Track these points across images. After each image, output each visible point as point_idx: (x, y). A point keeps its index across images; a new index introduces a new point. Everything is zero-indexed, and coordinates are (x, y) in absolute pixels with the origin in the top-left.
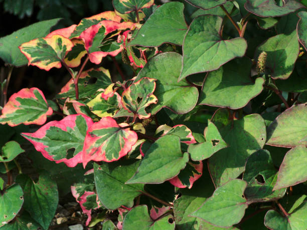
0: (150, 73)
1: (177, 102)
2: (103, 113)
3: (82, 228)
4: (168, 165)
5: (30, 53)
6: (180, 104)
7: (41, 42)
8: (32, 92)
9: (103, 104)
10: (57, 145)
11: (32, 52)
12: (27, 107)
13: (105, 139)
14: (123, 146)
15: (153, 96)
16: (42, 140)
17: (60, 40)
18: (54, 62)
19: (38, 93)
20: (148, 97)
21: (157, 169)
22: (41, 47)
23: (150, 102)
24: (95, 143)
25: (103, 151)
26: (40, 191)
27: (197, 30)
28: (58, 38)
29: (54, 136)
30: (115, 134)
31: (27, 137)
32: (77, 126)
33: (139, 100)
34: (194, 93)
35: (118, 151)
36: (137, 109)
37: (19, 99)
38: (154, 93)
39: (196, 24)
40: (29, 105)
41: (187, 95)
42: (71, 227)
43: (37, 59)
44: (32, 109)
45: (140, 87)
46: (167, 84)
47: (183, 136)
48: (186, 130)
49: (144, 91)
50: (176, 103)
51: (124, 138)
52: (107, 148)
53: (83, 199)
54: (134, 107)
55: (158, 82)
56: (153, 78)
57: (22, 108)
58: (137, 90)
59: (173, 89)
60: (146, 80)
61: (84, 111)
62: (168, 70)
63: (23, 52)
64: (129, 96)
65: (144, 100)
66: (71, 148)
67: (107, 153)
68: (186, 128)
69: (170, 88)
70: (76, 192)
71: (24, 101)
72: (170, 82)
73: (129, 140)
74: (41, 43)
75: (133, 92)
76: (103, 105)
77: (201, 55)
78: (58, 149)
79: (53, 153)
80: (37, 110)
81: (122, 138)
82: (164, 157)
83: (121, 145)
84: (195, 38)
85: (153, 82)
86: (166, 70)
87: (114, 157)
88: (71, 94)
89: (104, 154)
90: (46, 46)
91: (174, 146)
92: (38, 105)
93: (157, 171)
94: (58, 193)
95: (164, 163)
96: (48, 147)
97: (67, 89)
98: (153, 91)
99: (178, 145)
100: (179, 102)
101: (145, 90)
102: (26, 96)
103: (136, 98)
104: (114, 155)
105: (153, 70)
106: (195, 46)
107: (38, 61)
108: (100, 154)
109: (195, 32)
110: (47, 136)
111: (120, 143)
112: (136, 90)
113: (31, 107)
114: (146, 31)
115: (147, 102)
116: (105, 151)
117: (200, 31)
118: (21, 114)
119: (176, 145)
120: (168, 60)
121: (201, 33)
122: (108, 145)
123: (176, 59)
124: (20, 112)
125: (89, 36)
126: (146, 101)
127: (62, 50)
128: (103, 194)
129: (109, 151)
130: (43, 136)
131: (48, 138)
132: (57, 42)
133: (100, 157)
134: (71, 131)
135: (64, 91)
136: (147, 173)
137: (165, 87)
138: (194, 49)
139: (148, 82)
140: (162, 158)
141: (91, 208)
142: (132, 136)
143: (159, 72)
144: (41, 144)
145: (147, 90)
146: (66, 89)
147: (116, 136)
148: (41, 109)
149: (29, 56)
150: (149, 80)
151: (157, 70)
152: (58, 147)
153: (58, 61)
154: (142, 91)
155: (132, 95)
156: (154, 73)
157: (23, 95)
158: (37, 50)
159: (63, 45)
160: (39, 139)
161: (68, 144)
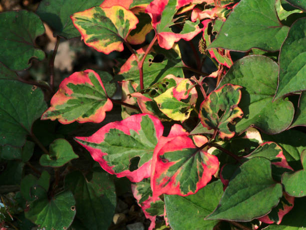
0: (235, 80)
1: (268, 118)
2: (174, 112)
3: (142, 228)
4: (257, 196)
5: (85, 29)
6: (272, 121)
7: (99, 12)
8: (86, 76)
9: (174, 100)
10: (117, 152)
11: (87, 26)
12: (81, 95)
13: (180, 166)
14: (201, 174)
15: (237, 108)
16: (100, 145)
17: (121, 12)
18: (115, 43)
19: (93, 76)
20: (231, 110)
21: (243, 201)
22: (98, 20)
23: (234, 116)
24: (167, 171)
25: (177, 182)
26: (93, 191)
27: (296, 37)
28: (118, 10)
29: (115, 141)
30: (192, 158)
31: (81, 143)
32: (143, 129)
33: (221, 113)
34: (288, 108)
35: (196, 182)
36: (218, 124)
37: (71, 86)
38: (239, 106)
39: (295, 29)
40: (83, 94)
41: (279, 108)
42: (129, 226)
43: (93, 37)
44: (87, 99)
45: (222, 97)
46: (255, 93)
47: (272, 156)
48: (276, 148)
49: (226, 102)
50: (266, 119)
51: (203, 164)
52: (181, 178)
53: (146, 204)
54: (214, 121)
55: (243, 90)
56: (238, 85)
57: (75, 98)
58: (219, 99)
59: (262, 99)
60: (229, 88)
61: (150, 109)
62: (256, 76)
63: (76, 25)
64: (209, 107)
65: (227, 113)
66: (135, 156)
67: (182, 186)
68: (275, 146)
69: (259, 97)
70: (138, 192)
71: (77, 89)
72: (258, 90)
73: (208, 167)
74: (98, 14)
75: (214, 103)
76: (174, 103)
77: (300, 69)
78: (119, 158)
79: (113, 163)
80: (93, 100)
81: (201, 164)
82: (251, 185)
83: (199, 174)
84: (294, 47)
85: (238, 89)
86: (253, 76)
87: (191, 189)
88: (133, 75)
89: (178, 186)
90: (104, 19)
91: (264, 172)
92: (94, 92)
93: (243, 203)
94: (115, 196)
95: (251, 193)
96: (107, 154)
97: (128, 68)
98: (237, 103)
99: (268, 171)
100: (270, 117)
101: (228, 100)
102: (80, 81)
103: (217, 110)
104: (190, 187)
105: (239, 77)
106: (294, 57)
107: (95, 40)
108: (174, 186)
109: (294, 40)
110: (105, 140)
111: (198, 171)
112: (217, 99)
113: (86, 96)
114: (230, 29)
115: (231, 115)
116: (179, 182)
117: (299, 38)
118: (74, 105)
119: (266, 171)
120: (257, 64)
121: (301, 40)
122: (183, 174)
123: (266, 64)
124: (72, 103)
125: (157, 8)
126: (229, 115)
127: (124, 26)
128: (175, 219)
129: (185, 182)
130: (102, 140)
131: (107, 143)
132: (118, 15)
133: (172, 190)
134: (135, 135)
135: (124, 70)
136: (232, 206)
137: (252, 97)
138: (293, 61)
139: (232, 90)
140: (249, 187)
141: (156, 214)
142: (212, 161)
143: (245, 79)
144: (99, 151)
145: (231, 101)
146: (126, 67)
147: (193, 161)
148: (98, 99)
149: (84, 32)
150: (233, 87)
151: (243, 76)
152: (120, 155)
153: (119, 40)
154: (224, 102)
155: (212, 106)
156: (239, 80)
157: (76, 80)
158: (93, 24)
159: (125, 18)
160: (96, 145)
161: (132, 151)
